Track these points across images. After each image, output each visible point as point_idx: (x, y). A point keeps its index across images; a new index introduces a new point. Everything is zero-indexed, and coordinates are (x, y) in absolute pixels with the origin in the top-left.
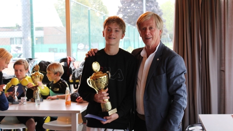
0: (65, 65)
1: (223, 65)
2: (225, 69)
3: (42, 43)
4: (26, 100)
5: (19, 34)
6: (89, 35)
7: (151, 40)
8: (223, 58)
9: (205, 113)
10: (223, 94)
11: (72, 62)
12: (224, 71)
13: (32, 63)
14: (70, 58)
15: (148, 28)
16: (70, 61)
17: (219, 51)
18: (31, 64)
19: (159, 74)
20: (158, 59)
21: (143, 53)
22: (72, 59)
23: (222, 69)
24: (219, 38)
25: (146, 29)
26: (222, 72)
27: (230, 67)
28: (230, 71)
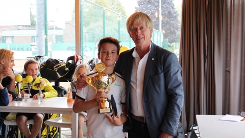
0: (72, 62)
1: (229, 66)
2: (230, 70)
3: (62, 42)
4: (29, 97)
5: (34, 33)
7: (142, 40)
8: (229, 59)
9: (209, 114)
10: (228, 95)
11: (79, 61)
12: (229, 72)
13: (41, 60)
14: (77, 56)
15: (139, 28)
16: (77, 59)
17: (225, 52)
18: (39, 62)
19: (157, 73)
20: (153, 59)
21: (135, 54)
22: (79, 57)
23: (228, 69)
24: (225, 39)
25: (136, 29)
26: (227, 73)
27: (235, 68)
28: (235, 71)
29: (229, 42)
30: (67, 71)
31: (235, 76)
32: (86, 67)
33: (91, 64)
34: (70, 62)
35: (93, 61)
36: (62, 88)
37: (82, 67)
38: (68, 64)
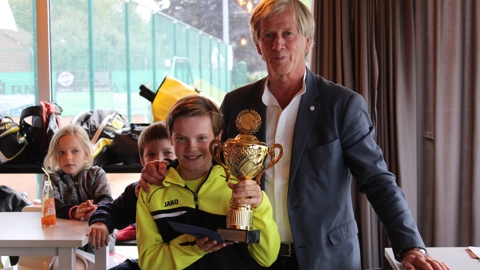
2: (434, 136)
6: (90, 50)
8: (431, 110)
10: (430, 198)
11: (54, 117)
12: (433, 141)
14: (47, 106)
15: (280, 34)
16: (49, 114)
20: (312, 108)
21: (267, 97)
22: (53, 108)
23: (429, 134)
26: (427, 143)
27: (448, 131)
28: (447, 140)
29: (431, 66)
30: (23, 144)
31: (447, 152)
32: (75, 132)
33: (85, 126)
34: (29, 120)
35: (91, 119)
36: (7, 191)
37: (66, 133)
38: (24, 127)
